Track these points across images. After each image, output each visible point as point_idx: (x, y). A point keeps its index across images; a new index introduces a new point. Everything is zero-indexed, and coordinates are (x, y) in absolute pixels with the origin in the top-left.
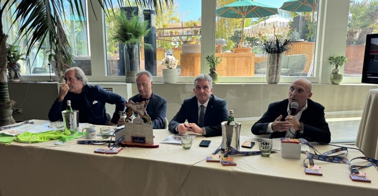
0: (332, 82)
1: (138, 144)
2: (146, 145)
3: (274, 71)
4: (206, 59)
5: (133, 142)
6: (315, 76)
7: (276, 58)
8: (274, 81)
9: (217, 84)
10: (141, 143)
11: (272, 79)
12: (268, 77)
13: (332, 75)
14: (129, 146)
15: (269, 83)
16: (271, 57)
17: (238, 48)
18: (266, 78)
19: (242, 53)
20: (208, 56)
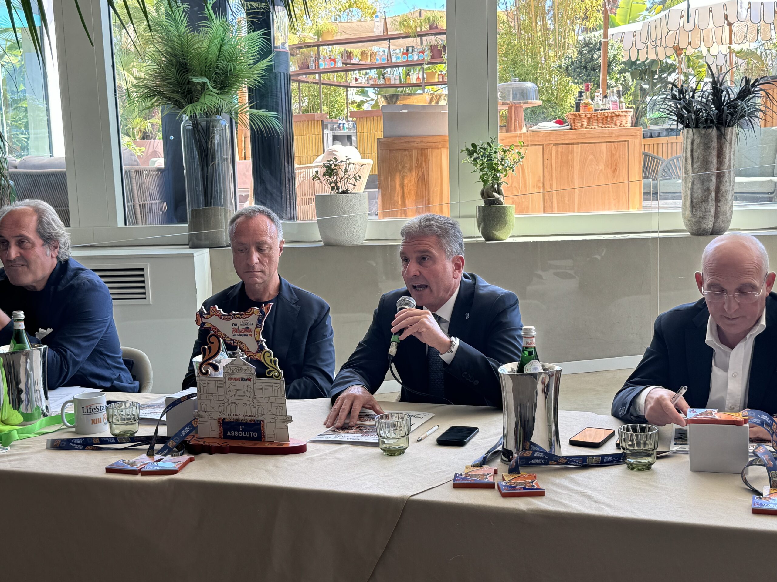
1: (240, 444)
2: (267, 445)
3: (708, 189)
4: (465, 154)
5: (226, 437)
7: (714, 144)
8: (709, 224)
9: (508, 240)
10: (251, 439)
11: (703, 218)
12: (688, 213)
14: (211, 450)
15: (692, 234)
16: (697, 141)
17: (581, 112)
18: (684, 215)
19: (598, 129)
20: (474, 145)
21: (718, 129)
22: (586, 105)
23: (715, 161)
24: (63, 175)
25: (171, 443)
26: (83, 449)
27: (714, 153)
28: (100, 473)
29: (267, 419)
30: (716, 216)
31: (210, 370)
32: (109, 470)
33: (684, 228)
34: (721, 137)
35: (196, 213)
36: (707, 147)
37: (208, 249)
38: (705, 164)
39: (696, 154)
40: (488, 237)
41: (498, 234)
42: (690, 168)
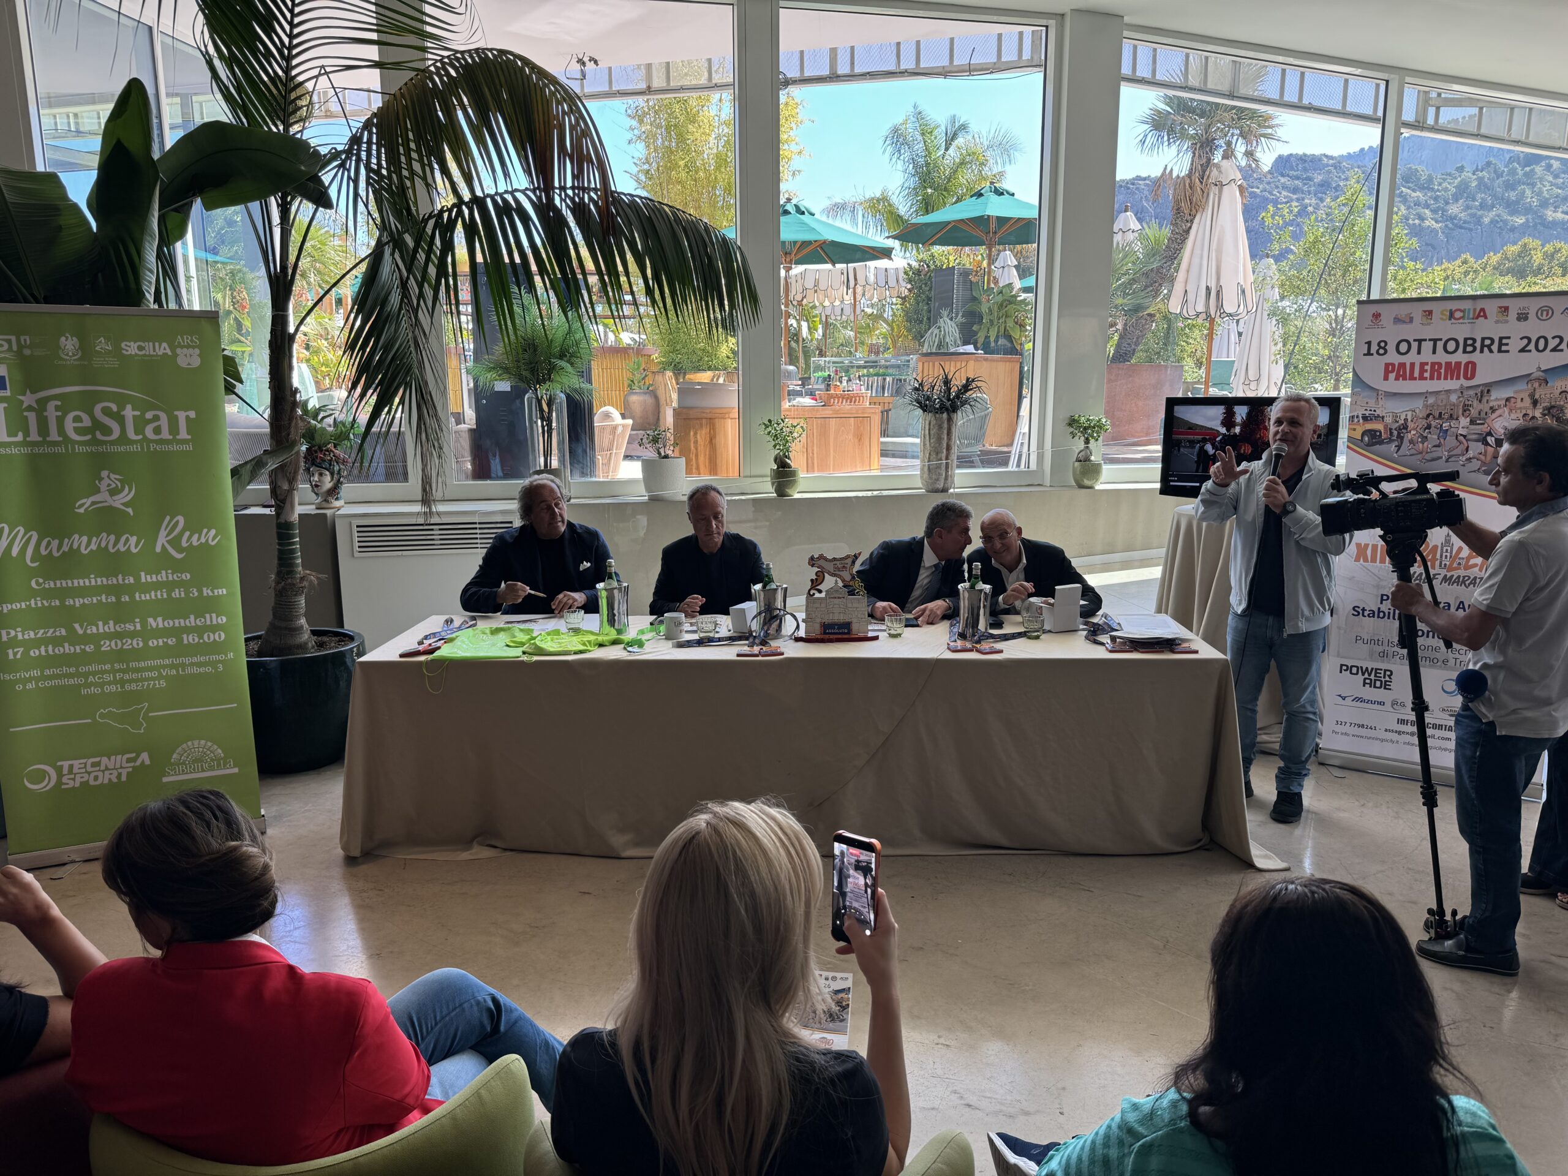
0: (1076, 481)
3: (940, 459)
6: (1033, 466)
7: (945, 425)
8: (940, 485)
9: (797, 496)
11: (937, 480)
12: (926, 476)
13: (1077, 464)
15: (927, 491)
16: (933, 422)
17: (832, 392)
18: (922, 477)
19: (846, 406)
20: (770, 421)
21: (948, 414)
22: (836, 386)
23: (945, 437)
27: (945, 432)
28: (734, 657)
30: (946, 478)
32: (739, 655)
33: (921, 486)
34: (950, 420)
36: (940, 427)
38: (938, 440)
39: (932, 432)
40: (781, 492)
41: (789, 491)
42: (928, 443)
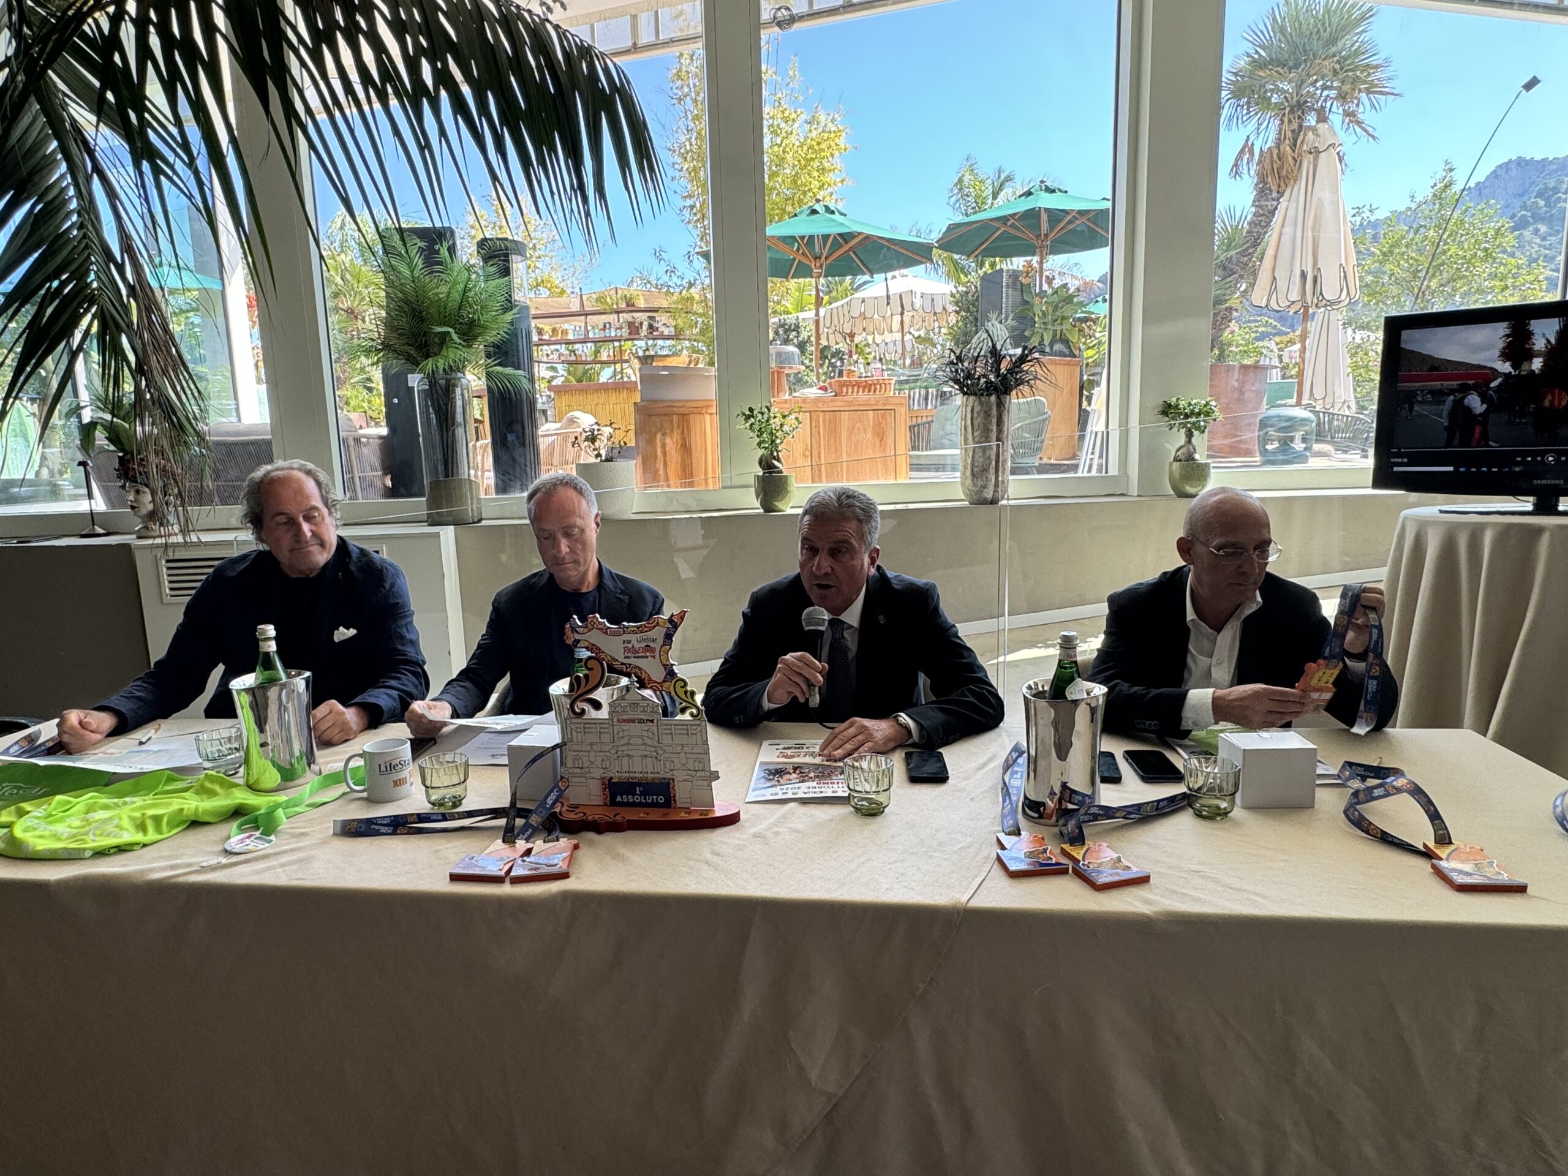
0: (1174, 488)
1: (641, 815)
2: (683, 816)
3: (989, 458)
4: (742, 419)
5: (613, 803)
6: (1113, 470)
7: (994, 412)
8: (989, 494)
9: (789, 511)
10: (655, 805)
11: (984, 487)
12: (969, 482)
13: (1176, 465)
14: (599, 828)
15: (971, 503)
16: (977, 408)
17: (845, 378)
18: (963, 484)
19: (862, 396)
20: (751, 410)
21: (998, 397)
22: (851, 372)
23: (995, 429)
24: (268, 443)
25: (535, 820)
26: (394, 833)
27: (994, 421)
28: (441, 885)
29: (679, 776)
30: (996, 485)
31: (587, 707)
32: (455, 878)
33: (964, 497)
34: (1000, 404)
35: (435, 485)
36: (987, 414)
37: (452, 527)
38: (986, 431)
39: (976, 422)
40: (768, 507)
41: (779, 505)
42: (970, 437)
